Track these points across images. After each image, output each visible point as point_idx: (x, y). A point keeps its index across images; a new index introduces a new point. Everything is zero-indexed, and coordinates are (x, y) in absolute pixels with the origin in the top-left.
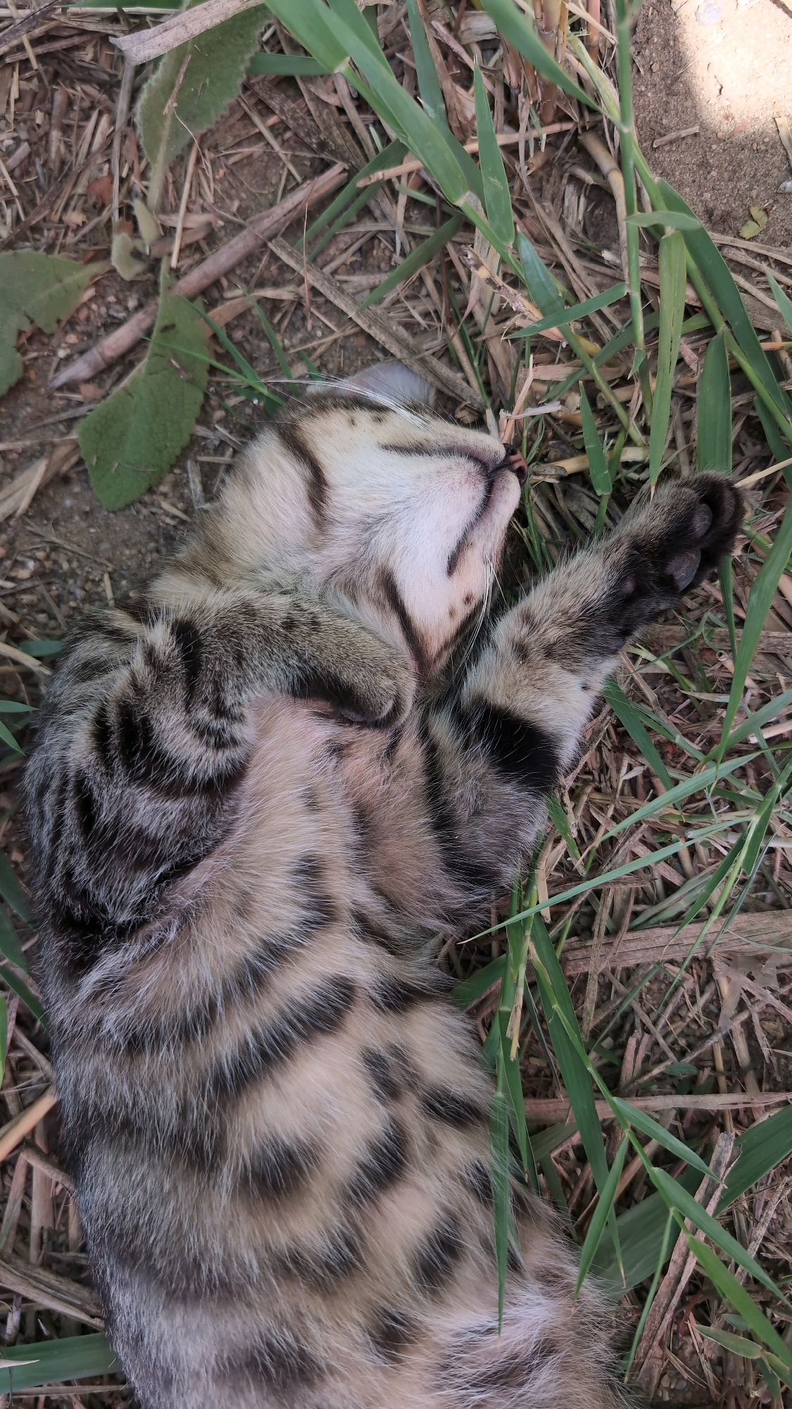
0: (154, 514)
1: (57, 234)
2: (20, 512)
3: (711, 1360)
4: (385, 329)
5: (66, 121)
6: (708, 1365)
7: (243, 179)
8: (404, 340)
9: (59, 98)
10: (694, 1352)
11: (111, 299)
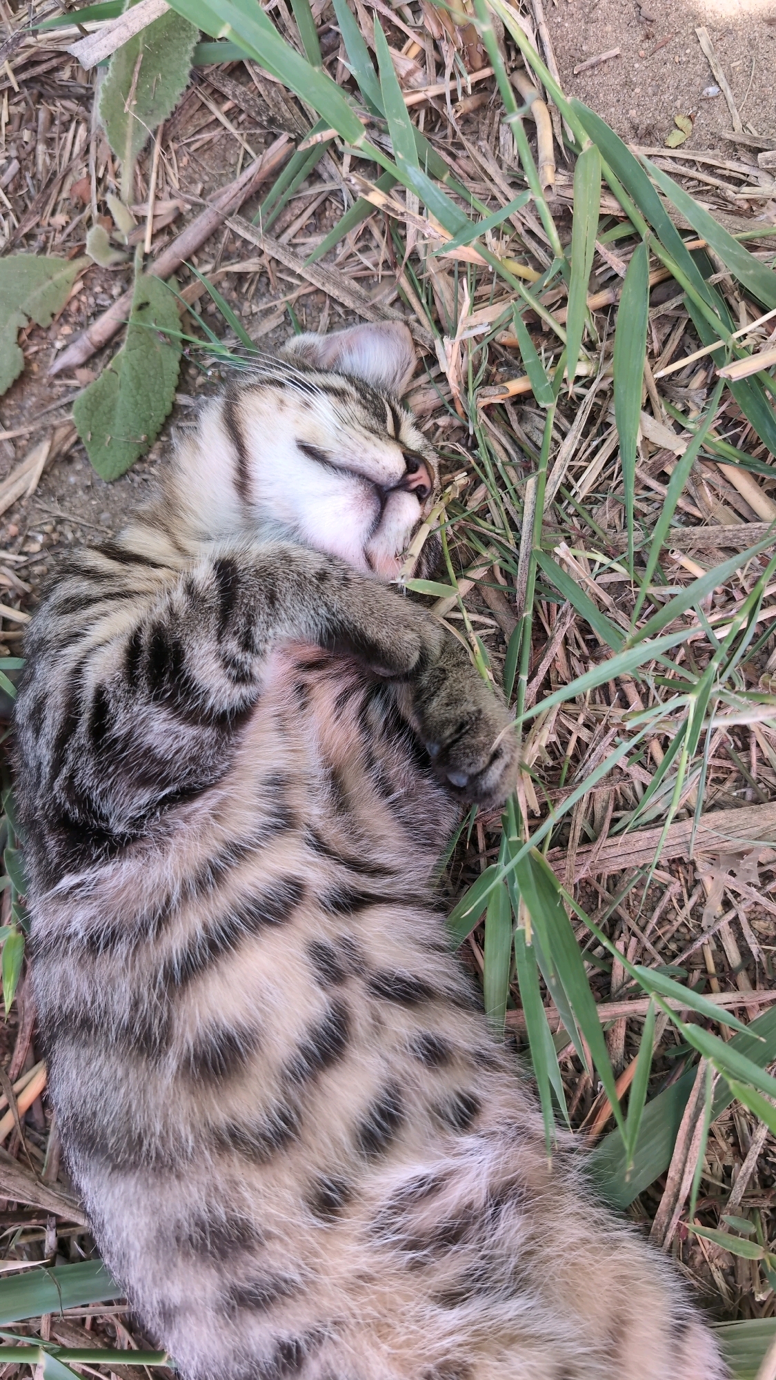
0: (146, 480)
1: (48, 238)
2: (29, 492)
3: (723, 1270)
4: (337, 284)
5: (49, 135)
6: (720, 1274)
7: (204, 164)
8: (357, 292)
9: (42, 116)
10: (704, 1261)
11: (98, 289)
